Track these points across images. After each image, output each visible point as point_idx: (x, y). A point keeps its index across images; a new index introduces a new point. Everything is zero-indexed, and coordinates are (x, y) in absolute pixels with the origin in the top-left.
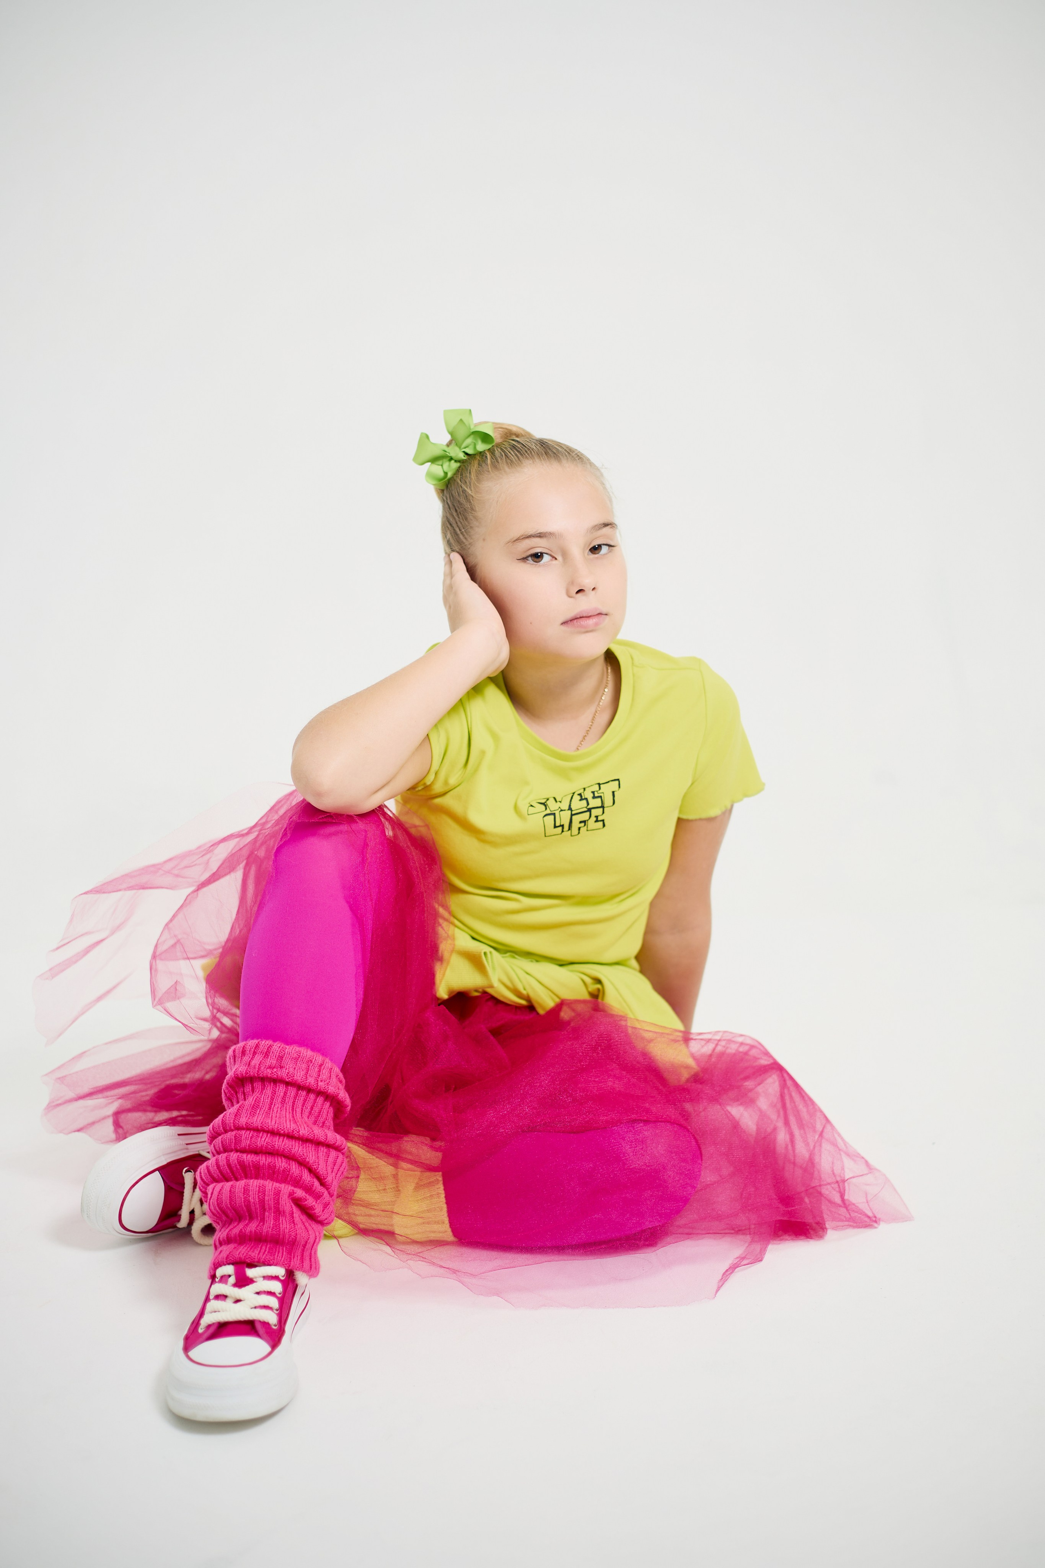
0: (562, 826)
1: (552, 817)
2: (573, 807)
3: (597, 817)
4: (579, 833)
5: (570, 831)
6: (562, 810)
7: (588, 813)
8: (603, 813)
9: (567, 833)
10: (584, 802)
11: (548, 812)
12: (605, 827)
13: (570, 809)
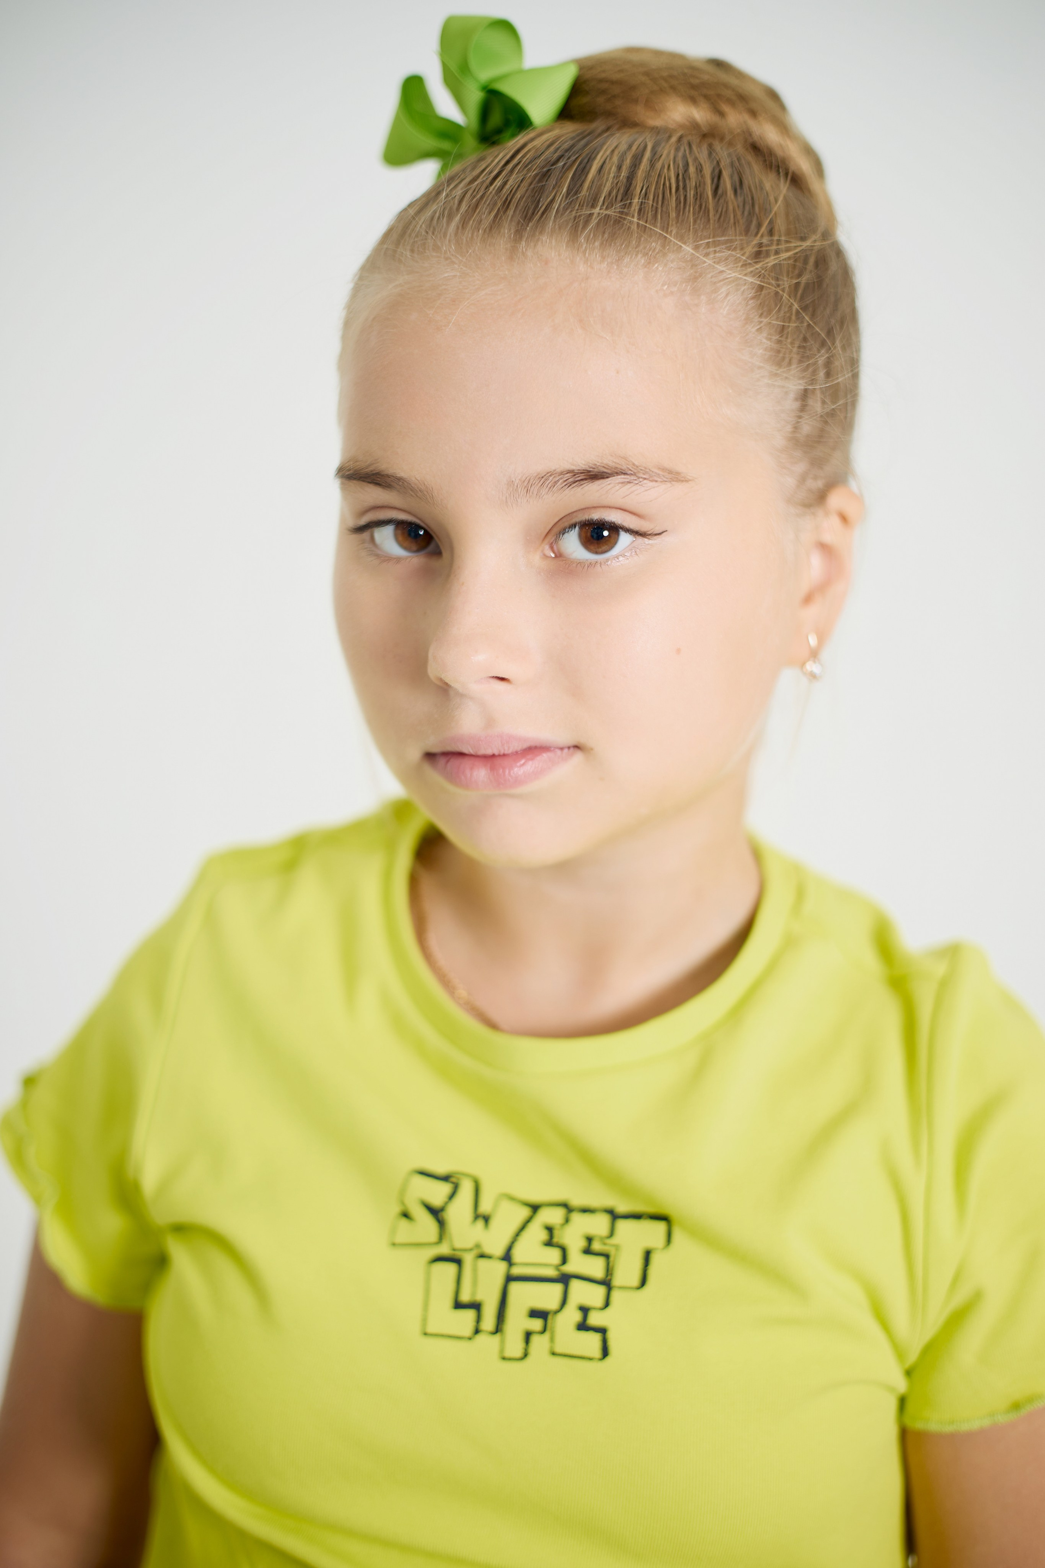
0: (476, 1306)
1: (452, 1268)
2: (518, 1255)
3: (585, 1310)
4: (526, 1355)
5: (498, 1336)
6: (482, 1256)
7: (558, 1288)
8: (607, 1304)
9: (487, 1343)
10: (554, 1255)
11: (444, 1249)
12: (608, 1359)
13: (507, 1257)
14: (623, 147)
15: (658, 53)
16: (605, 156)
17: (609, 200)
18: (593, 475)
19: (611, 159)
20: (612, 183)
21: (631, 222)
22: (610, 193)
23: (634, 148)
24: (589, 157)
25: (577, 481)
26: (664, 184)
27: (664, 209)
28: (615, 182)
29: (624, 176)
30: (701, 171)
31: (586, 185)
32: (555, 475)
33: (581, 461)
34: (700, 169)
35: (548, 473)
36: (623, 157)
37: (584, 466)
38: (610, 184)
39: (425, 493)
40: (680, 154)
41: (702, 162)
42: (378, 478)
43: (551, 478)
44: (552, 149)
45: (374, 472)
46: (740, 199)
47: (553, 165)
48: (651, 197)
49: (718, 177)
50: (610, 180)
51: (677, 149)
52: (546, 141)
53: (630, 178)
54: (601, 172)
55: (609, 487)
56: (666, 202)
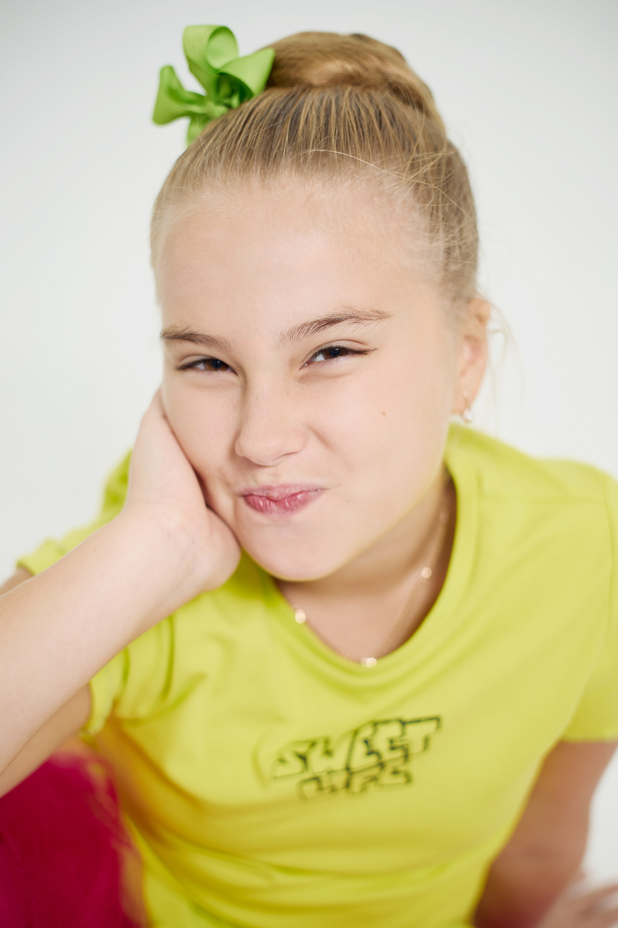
2: (353, 765)
6: (332, 771)
7: (380, 767)
10: (373, 757)
14: (317, 103)
15: (321, 35)
16: (307, 111)
17: (317, 142)
18: (331, 322)
19: (311, 112)
20: (316, 129)
21: (333, 153)
22: (316, 137)
23: (324, 103)
24: (297, 113)
25: (321, 326)
26: (348, 126)
27: (352, 141)
28: (318, 128)
29: (322, 124)
30: (368, 113)
31: (300, 132)
32: (308, 325)
33: (323, 314)
34: (367, 112)
35: (304, 324)
36: (319, 111)
37: (325, 317)
38: (315, 131)
39: (225, 344)
40: (353, 104)
41: (368, 107)
42: (192, 336)
43: (305, 327)
44: (272, 110)
45: (189, 333)
46: (395, 129)
47: (275, 122)
48: (342, 136)
49: (379, 115)
50: (314, 127)
51: (351, 100)
52: (266, 105)
53: (327, 124)
54: (307, 123)
55: (342, 327)
56: (352, 138)
